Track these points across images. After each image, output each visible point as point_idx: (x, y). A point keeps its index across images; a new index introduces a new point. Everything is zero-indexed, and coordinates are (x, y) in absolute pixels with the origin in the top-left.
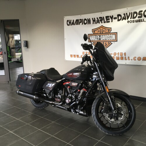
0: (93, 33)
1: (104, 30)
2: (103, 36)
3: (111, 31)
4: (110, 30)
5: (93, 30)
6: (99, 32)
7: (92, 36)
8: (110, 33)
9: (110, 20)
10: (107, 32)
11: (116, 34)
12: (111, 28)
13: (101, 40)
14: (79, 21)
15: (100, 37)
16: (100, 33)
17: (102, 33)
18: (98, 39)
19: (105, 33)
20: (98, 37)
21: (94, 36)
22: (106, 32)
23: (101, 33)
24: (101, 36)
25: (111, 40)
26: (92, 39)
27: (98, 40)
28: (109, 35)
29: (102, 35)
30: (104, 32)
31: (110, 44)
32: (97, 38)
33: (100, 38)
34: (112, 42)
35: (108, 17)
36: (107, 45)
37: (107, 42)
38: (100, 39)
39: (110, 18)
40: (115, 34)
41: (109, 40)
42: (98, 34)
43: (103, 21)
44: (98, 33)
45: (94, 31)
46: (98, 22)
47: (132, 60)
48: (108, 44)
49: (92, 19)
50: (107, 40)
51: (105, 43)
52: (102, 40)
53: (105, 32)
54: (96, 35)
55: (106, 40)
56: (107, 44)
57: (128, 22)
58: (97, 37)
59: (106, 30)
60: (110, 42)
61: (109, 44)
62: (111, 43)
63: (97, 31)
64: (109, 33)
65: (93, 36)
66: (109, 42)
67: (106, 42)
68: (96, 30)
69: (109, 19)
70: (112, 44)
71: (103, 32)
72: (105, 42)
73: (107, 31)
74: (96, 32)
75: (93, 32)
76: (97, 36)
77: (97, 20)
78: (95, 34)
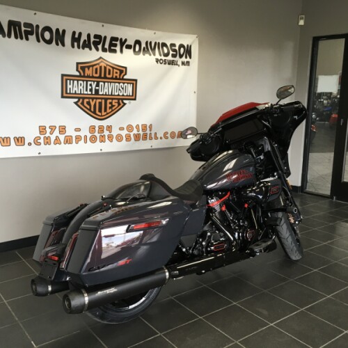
0: (78, 74)
1: (109, 70)
2: (106, 84)
3: (126, 74)
4: (124, 73)
5: (80, 66)
6: (96, 73)
7: (76, 82)
8: (123, 79)
9: (118, 48)
10: (116, 77)
11: (134, 82)
12: (126, 68)
13: (100, 93)
14: (23, 29)
15: (98, 85)
16: (100, 77)
17: (105, 78)
18: (91, 90)
19: (112, 78)
20: (94, 86)
21: (80, 82)
22: (115, 75)
23: (103, 76)
24: (101, 83)
25: (123, 95)
26: (75, 89)
27: (92, 94)
28: (119, 83)
29: (104, 82)
30: (109, 74)
31: (122, 104)
32: (89, 87)
33: (97, 88)
34: (125, 101)
35: (116, 39)
36: (113, 108)
37: (114, 101)
38: (97, 92)
39: (118, 43)
40: (133, 84)
41: (119, 95)
42: (93, 77)
43: (100, 47)
44: (95, 75)
45: (82, 67)
46: (87, 45)
47: (161, 138)
48: (117, 105)
49: (74, 33)
50: (114, 95)
51: (111, 103)
52: (103, 95)
53: (111, 76)
54: (87, 81)
55: (112, 95)
56: (114, 104)
57: (157, 61)
58: (91, 85)
59: (115, 71)
60: (120, 101)
61: (119, 104)
62: (123, 102)
63: (91, 68)
64: (119, 79)
65: (78, 81)
66: (119, 99)
67: (112, 99)
68: (89, 67)
69: (116, 45)
70: (125, 104)
71: (108, 76)
72: (111, 101)
73: (116, 73)
74: (88, 72)
75: (79, 69)
76: (89, 83)
77: (85, 41)
78: (84, 76)
